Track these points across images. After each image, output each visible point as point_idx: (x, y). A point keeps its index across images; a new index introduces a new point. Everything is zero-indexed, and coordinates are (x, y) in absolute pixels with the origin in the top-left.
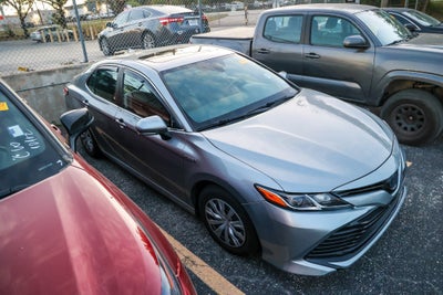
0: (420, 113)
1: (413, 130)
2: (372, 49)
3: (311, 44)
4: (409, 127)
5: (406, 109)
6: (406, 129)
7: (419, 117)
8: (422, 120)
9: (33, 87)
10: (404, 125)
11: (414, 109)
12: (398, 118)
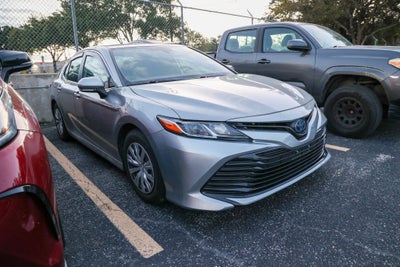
0: (358, 106)
1: (353, 122)
2: (313, 51)
3: (262, 52)
4: (350, 120)
5: (346, 103)
6: (347, 122)
7: (358, 109)
8: (361, 112)
9: (29, 86)
10: (346, 119)
11: (353, 102)
12: (340, 112)
